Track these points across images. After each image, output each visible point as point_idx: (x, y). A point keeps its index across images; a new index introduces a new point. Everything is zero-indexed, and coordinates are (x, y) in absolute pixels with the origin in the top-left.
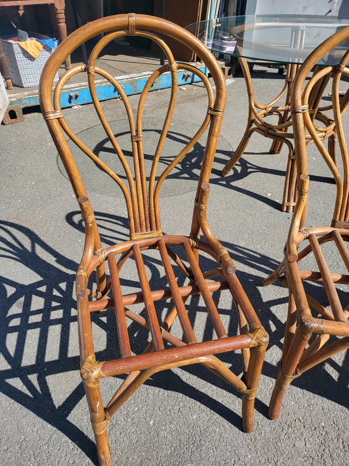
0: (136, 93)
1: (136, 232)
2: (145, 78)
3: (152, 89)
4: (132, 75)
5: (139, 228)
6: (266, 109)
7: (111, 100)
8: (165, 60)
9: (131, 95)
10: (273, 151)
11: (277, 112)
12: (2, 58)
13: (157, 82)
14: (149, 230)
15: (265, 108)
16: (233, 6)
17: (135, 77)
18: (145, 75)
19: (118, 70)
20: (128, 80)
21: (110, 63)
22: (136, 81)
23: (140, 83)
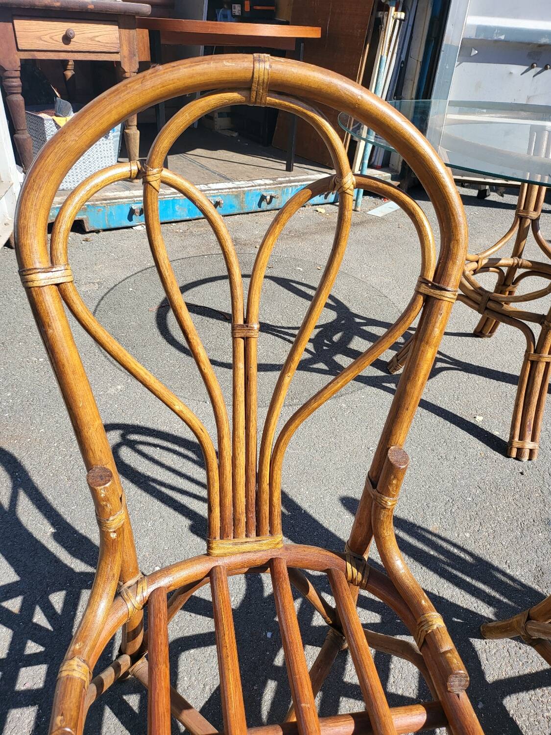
0: (242, 212)
1: (222, 538)
2: (260, 189)
3: (269, 207)
4: (238, 183)
5: (230, 529)
6: (477, 262)
7: (200, 220)
8: (294, 164)
9: (234, 215)
10: (481, 332)
11: (497, 268)
13: (278, 198)
14: (254, 533)
15: (477, 260)
17: (243, 188)
18: (259, 185)
19: (215, 173)
20: (230, 190)
21: (203, 161)
22: (244, 194)
23: (250, 198)
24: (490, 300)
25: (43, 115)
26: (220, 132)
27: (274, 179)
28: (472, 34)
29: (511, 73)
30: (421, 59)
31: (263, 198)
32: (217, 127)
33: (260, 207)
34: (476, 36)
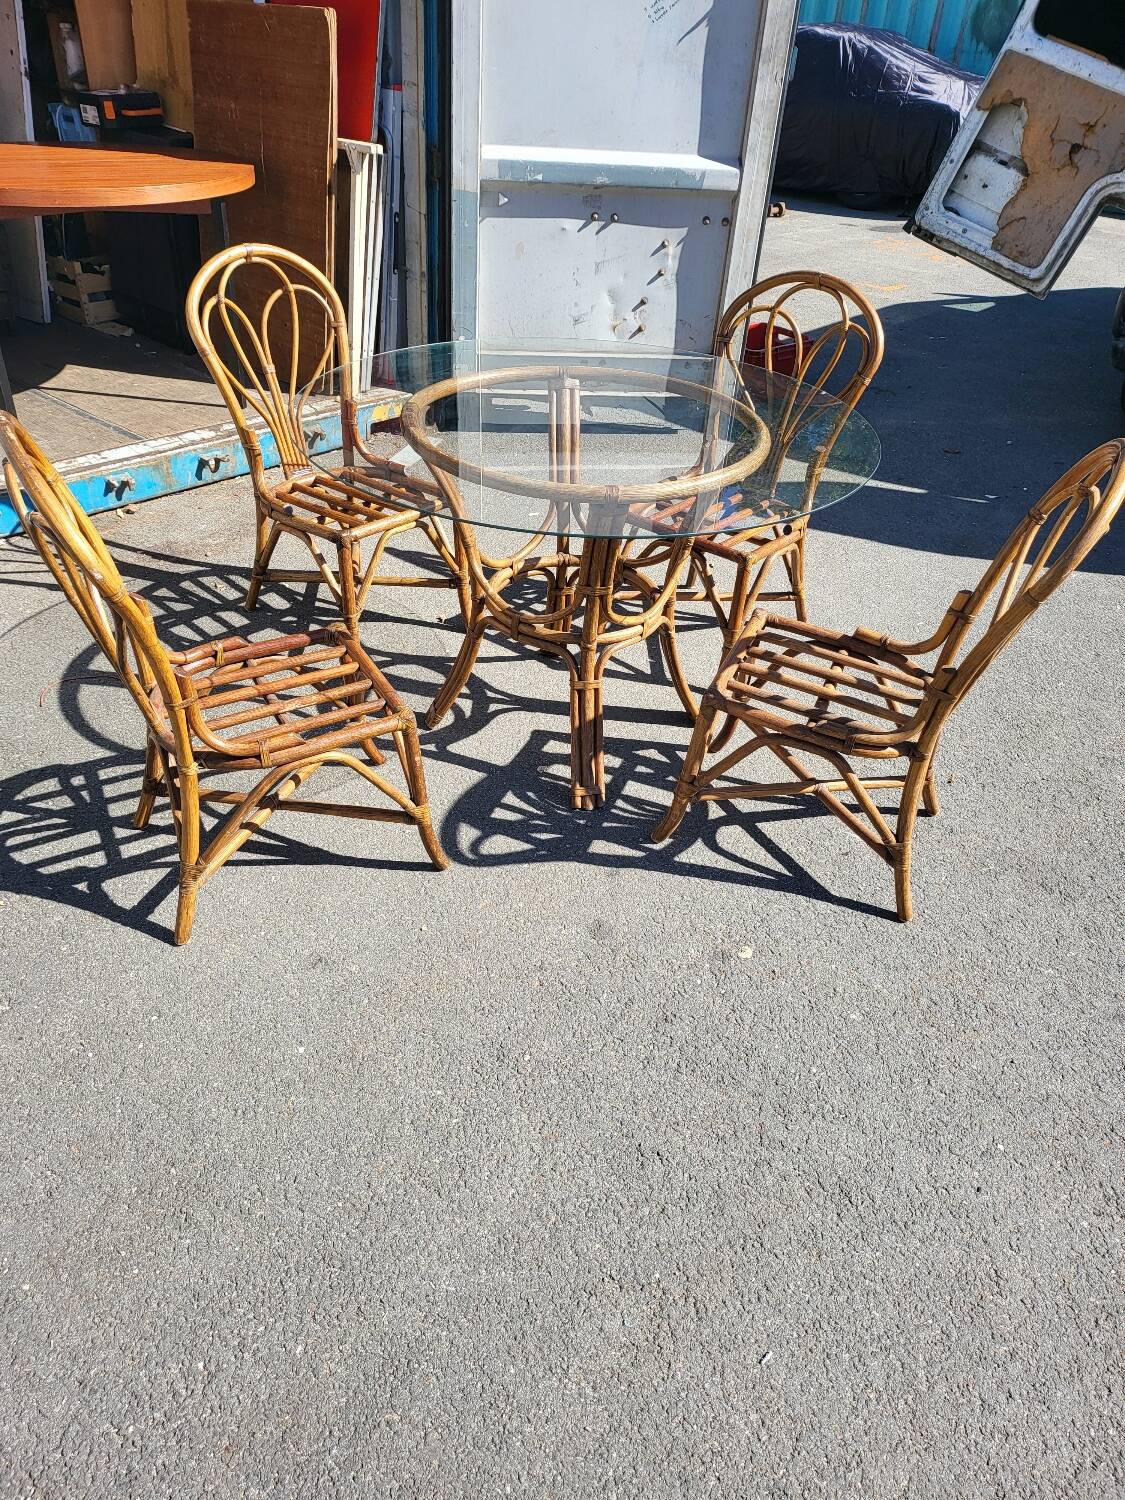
0: (171, 491)
2: (195, 450)
3: (216, 477)
4: (152, 443)
7: (98, 516)
9: (157, 498)
11: (539, 569)
13: (228, 460)
15: (511, 564)
16: (417, 253)
17: (165, 451)
18: (193, 443)
19: (110, 427)
20: (144, 459)
21: (76, 401)
22: (169, 461)
23: (179, 466)
24: (520, 622)
26: (96, 327)
27: (216, 428)
28: (494, 174)
29: (563, 229)
30: (424, 210)
31: (203, 464)
32: (90, 320)
33: (200, 478)
34: (500, 177)
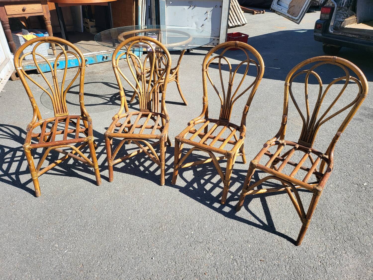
0: (97, 63)
1: (57, 113)
3: (107, 60)
4: (93, 53)
8: (116, 44)
9: (94, 64)
10: (161, 91)
12: (12, 44)
13: (109, 57)
14: (63, 113)
16: (154, 14)
17: (96, 54)
18: (101, 53)
19: (86, 50)
20: (91, 55)
21: (82, 46)
22: (96, 56)
23: (98, 58)
25: (18, 35)
26: (92, 33)
27: (107, 50)
29: (184, 9)
30: (155, 5)
31: (103, 57)
32: (91, 32)
33: (103, 60)
